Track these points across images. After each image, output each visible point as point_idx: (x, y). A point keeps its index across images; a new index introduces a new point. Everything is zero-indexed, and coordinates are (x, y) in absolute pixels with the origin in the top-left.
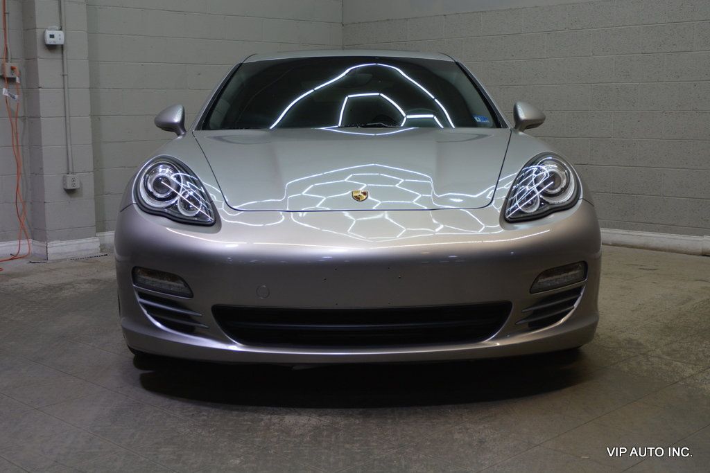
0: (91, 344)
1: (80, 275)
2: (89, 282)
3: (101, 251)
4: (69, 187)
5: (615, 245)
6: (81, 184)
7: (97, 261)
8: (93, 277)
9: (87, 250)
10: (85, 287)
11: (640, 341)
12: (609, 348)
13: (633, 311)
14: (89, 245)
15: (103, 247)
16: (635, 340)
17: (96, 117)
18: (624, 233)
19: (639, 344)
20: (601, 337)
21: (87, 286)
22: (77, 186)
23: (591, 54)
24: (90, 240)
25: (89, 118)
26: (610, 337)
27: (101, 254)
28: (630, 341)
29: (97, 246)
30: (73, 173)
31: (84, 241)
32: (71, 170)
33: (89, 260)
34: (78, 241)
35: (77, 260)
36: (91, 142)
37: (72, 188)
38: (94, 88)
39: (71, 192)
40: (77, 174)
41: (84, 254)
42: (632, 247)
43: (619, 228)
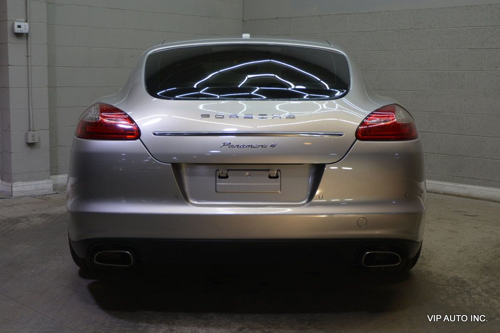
0: (33, 271)
1: (34, 210)
2: (41, 216)
3: (54, 190)
4: (30, 141)
5: (445, 194)
6: (39, 139)
7: (49, 198)
8: (45, 212)
9: (43, 189)
10: (38, 221)
11: (464, 279)
12: (440, 285)
13: (459, 252)
14: (44, 185)
15: (55, 187)
16: (460, 278)
17: (52, 88)
18: (453, 185)
19: (464, 282)
20: (434, 274)
21: (38, 219)
22: (36, 141)
23: (430, 48)
24: (45, 182)
25: (47, 88)
26: (441, 275)
27: (54, 192)
28: (456, 279)
29: (50, 186)
30: (33, 131)
31: (40, 182)
32: (32, 128)
33: (44, 198)
34: (36, 183)
35: (35, 197)
36: (48, 107)
37: (33, 142)
38: (51, 66)
39: (31, 145)
40: (36, 132)
41: (41, 192)
42: (459, 196)
43: (449, 181)
